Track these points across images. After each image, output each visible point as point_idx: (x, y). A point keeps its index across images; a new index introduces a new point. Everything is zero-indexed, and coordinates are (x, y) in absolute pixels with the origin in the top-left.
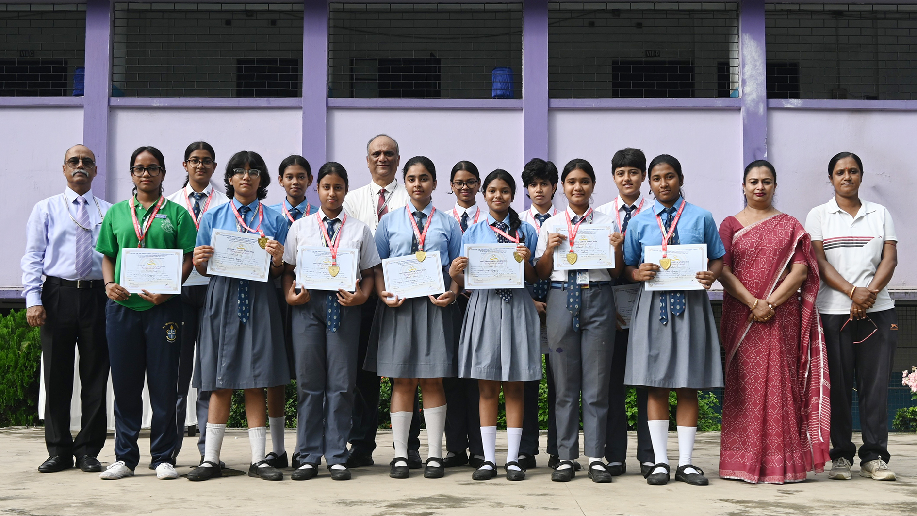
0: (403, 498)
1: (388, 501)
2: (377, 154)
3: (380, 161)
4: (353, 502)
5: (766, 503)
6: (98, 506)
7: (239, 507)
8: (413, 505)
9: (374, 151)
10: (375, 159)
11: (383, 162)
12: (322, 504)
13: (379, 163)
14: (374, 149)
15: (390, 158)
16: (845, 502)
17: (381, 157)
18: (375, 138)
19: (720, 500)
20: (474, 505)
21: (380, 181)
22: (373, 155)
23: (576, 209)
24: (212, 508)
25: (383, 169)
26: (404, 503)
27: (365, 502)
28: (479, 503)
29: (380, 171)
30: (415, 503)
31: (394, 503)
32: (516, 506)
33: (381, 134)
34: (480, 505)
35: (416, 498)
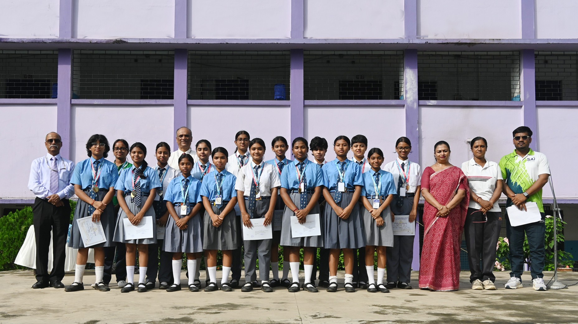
0: (208, 305)
1: (199, 307)
2: (181, 136)
3: (183, 140)
4: (181, 307)
5: (396, 306)
6: (45, 310)
7: (120, 310)
8: (211, 308)
9: (180, 135)
10: (180, 138)
11: (184, 140)
12: (164, 308)
13: (182, 140)
14: (180, 134)
15: (187, 138)
16: (437, 306)
17: (183, 138)
18: (180, 128)
19: (373, 305)
20: (243, 308)
21: (182, 149)
22: (179, 136)
23: (256, 162)
24: (105, 311)
25: (184, 143)
26: (207, 307)
27: (187, 307)
28: (247, 307)
29: (183, 145)
30: (213, 307)
31: (202, 307)
32: (265, 309)
33: (183, 126)
34: (247, 308)
35: (214, 305)
